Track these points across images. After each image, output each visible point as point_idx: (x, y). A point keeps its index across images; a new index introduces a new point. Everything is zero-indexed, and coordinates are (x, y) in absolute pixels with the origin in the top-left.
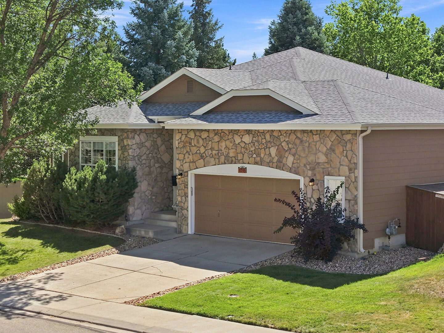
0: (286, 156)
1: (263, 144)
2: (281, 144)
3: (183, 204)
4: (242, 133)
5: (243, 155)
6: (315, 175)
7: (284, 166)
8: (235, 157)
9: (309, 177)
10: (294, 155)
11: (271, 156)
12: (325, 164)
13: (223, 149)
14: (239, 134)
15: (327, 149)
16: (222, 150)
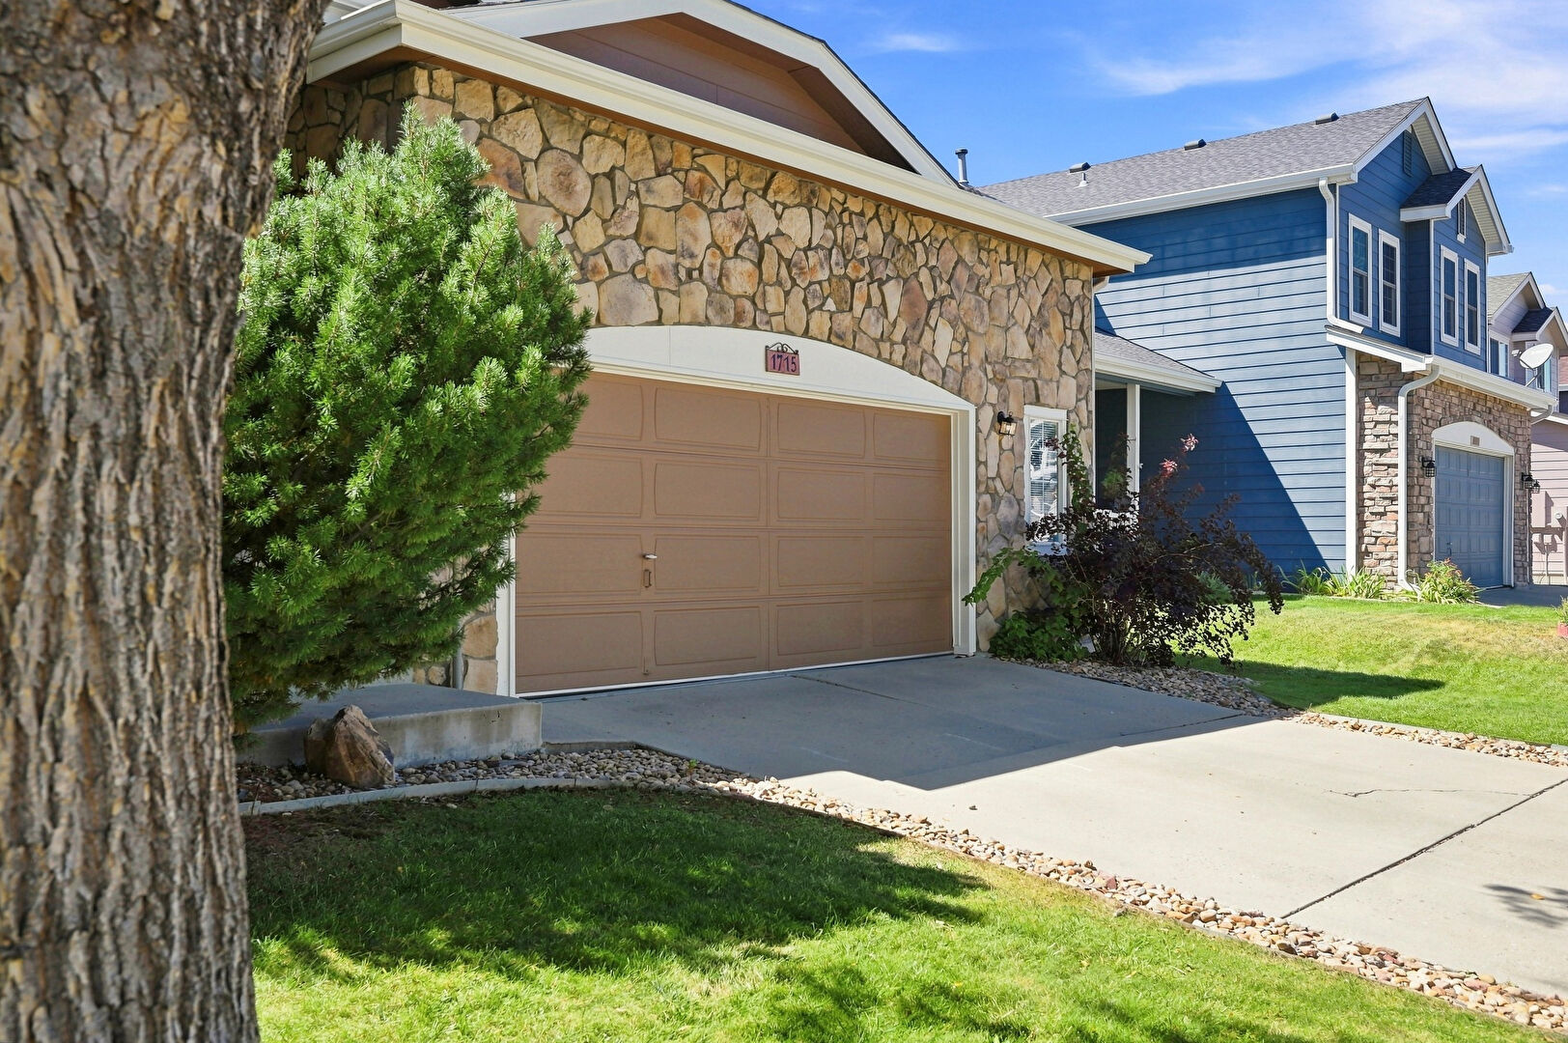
0: (932, 320)
1: (863, 262)
2: (916, 276)
4: (785, 196)
8: (751, 298)
10: (953, 325)
11: (885, 314)
13: (699, 249)
14: (770, 197)
15: (1033, 317)
16: (692, 256)
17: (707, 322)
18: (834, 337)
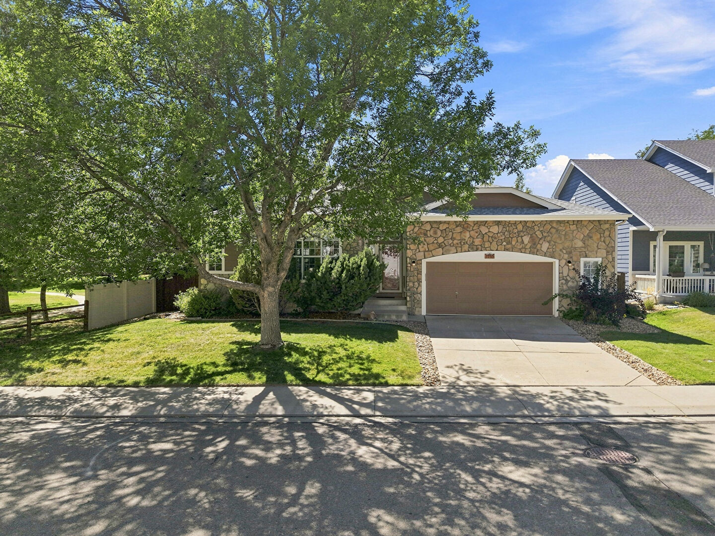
0: (541, 242)
1: (515, 233)
2: (535, 233)
3: (415, 289)
4: (491, 224)
5: (491, 243)
6: (571, 258)
7: (537, 251)
8: (481, 245)
9: (566, 259)
10: (549, 242)
11: (523, 243)
12: (583, 249)
13: (467, 239)
14: (486, 225)
15: (584, 236)
16: (465, 240)
17: (469, 251)
18: (506, 250)
